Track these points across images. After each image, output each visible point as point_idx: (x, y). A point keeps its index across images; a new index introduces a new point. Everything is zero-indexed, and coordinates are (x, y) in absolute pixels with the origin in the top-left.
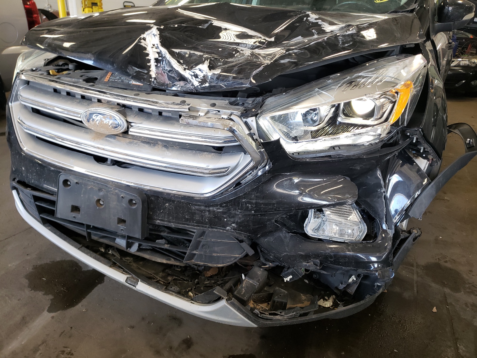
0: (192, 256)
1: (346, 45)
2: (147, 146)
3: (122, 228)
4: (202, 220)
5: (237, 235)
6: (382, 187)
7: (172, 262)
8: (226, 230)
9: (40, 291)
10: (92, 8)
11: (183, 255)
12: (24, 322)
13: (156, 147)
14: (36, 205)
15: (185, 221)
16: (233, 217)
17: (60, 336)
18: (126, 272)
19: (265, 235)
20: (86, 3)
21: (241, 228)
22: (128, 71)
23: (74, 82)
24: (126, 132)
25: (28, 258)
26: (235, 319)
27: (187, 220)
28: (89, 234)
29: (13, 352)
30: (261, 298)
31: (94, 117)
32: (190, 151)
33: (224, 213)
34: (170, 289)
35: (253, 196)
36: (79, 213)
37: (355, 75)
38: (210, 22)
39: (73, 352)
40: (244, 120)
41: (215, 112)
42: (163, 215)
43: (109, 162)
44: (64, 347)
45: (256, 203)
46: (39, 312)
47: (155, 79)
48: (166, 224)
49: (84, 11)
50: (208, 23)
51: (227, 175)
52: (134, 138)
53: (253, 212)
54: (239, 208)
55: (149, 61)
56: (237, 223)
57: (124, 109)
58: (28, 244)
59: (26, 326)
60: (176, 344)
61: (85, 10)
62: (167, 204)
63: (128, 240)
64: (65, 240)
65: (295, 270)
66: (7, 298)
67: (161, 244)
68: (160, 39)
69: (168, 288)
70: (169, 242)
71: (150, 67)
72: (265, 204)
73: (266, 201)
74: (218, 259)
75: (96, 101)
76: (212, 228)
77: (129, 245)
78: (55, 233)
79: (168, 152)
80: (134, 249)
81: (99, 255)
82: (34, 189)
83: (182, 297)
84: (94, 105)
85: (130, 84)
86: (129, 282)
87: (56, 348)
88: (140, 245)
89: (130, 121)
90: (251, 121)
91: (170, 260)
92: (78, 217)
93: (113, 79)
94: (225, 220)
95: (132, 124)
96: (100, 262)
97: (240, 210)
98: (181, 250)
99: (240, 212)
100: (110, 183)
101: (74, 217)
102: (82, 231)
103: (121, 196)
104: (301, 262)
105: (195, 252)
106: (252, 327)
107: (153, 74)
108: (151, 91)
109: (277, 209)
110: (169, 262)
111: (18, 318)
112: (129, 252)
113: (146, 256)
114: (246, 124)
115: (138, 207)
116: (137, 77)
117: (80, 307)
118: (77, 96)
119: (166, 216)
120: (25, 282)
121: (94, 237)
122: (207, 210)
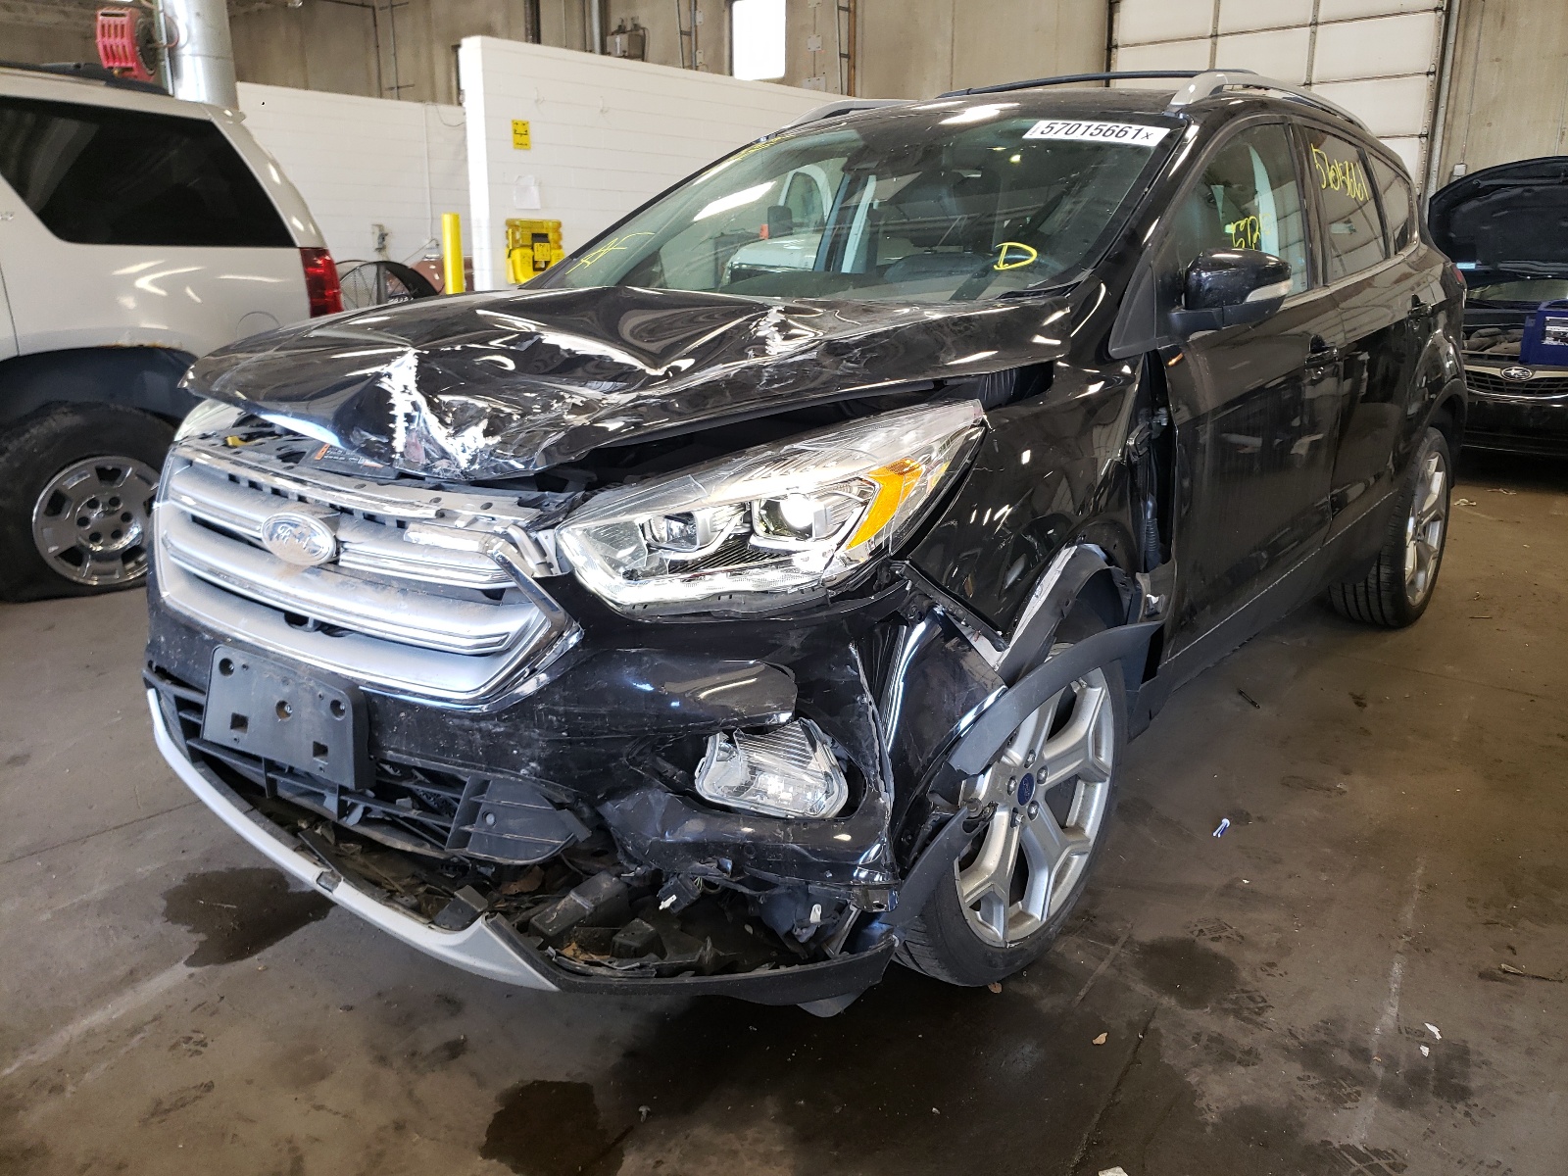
0: (464, 839)
1: (776, 386)
2: (369, 589)
3: (321, 766)
4: (472, 751)
5: (550, 791)
6: (864, 692)
7: (426, 851)
8: (517, 776)
9: (183, 925)
10: (533, 248)
11: (444, 832)
12: (132, 977)
13: (386, 592)
14: (180, 717)
15: (438, 754)
16: (528, 746)
17: (193, 1011)
18: (323, 863)
19: (613, 794)
20: (518, 236)
21: (551, 773)
22: (352, 440)
23: (260, 462)
24: (335, 562)
25: (184, 858)
26: (506, 965)
27: (443, 750)
28: (272, 783)
29: (87, 1032)
30: (595, 939)
31: (279, 531)
32: (444, 600)
33: (508, 735)
34: (399, 900)
35: (557, 697)
36: (245, 732)
37: (786, 447)
38: (536, 338)
39: (208, 1041)
40: (533, 535)
41: (485, 520)
42: (397, 738)
43: (310, 625)
44: (194, 1031)
45: (566, 714)
46: (170, 961)
47: (402, 455)
48: (405, 760)
49: (509, 256)
50: (532, 339)
51: (508, 650)
52: (354, 574)
53: (564, 734)
54: (534, 725)
55: (393, 419)
56: (540, 761)
57: (338, 515)
58: (193, 831)
59: (133, 988)
60: (427, 1047)
61: (513, 253)
62: (403, 714)
63: (343, 798)
64: (224, 794)
65: (680, 880)
66: (112, 932)
67: (405, 808)
68: (417, 376)
69: (394, 898)
70: (421, 804)
71: (393, 431)
72: (585, 716)
73: (587, 710)
74: (516, 847)
75: (296, 498)
76: (494, 771)
77: (344, 810)
78: (210, 781)
79: (403, 603)
80: (352, 820)
81: (288, 831)
82: (179, 682)
83: (415, 916)
84: (290, 506)
85: (360, 465)
86: (323, 883)
87: (177, 1032)
88: (367, 810)
89: (341, 539)
90: (546, 537)
91: (421, 846)
92: (245, 741)
93: (331, 456)
94: (515, 752)
95: (346, 546)
96: (279, 839)
97: (538, 728)
98: (441, 823)
99: (540, 735)
100: (304, 667)
101: (235, 739)
102: (256, 774)
103: (320, 693)
104: (690, 862)
105: (467, 828)
106: (545, 988)
107: (399, 443)
108: (396, 479)
109: (614, 729)
110: (417, 850)
111: (121, 971)
112: (345, 826)
113: (376, 835)
114: (537, 542)
115: (347, 718)
116: (368, 451)
117: (254, 962)
118: (265, 489)
119: (404, 742)
120: (161, 904)
121: (284, 793)
122: (477, 729)
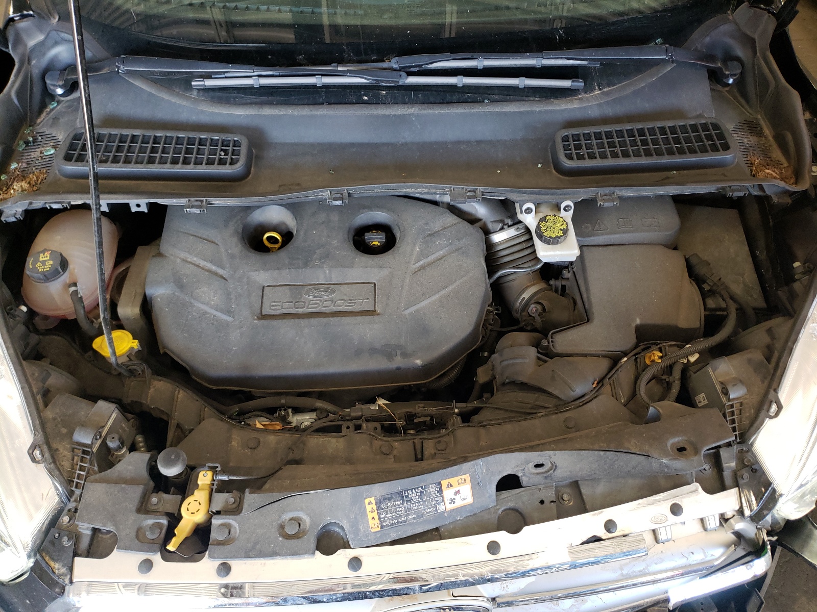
93: (393, 519)
